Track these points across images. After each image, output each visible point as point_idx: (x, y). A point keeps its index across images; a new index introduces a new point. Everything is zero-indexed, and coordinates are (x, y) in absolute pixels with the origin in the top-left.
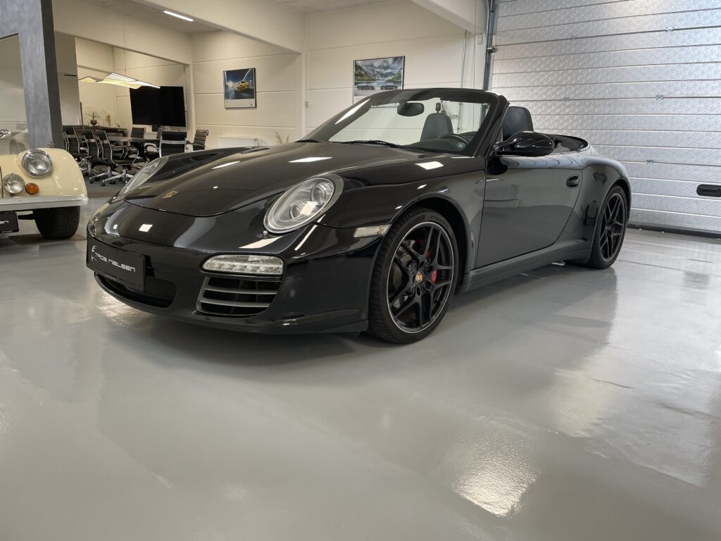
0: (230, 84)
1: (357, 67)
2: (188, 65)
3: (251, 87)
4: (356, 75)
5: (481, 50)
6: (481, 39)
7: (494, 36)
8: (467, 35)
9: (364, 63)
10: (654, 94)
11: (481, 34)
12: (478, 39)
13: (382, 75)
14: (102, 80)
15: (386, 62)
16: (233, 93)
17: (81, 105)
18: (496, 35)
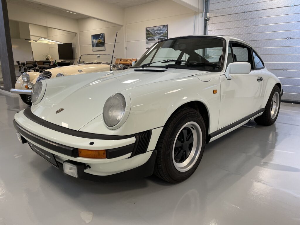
0: (94, 40)
1: (147, 31)
2: (77, 33)
3: (103, 41)
4: (147, 34)
5: (201, 19)
6: (202, 15)
8: (196, 13)
9: (150, 29)
10: (286, 37)
11: (202, 12)
12: (200, 15)
13: (159, 34)
14: (37, 41)
15: (159, 27)
16: (96, 44)
17: (33, 52)
18: (209, 12)
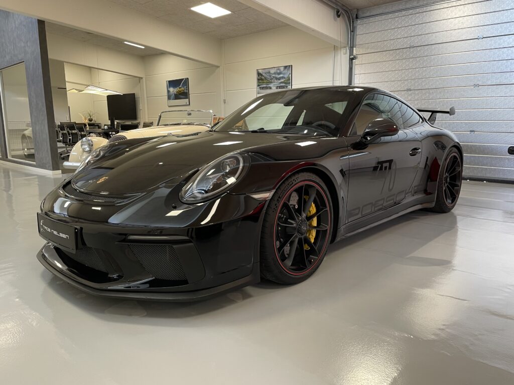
0: (171, 89)
1: (259, 74)
2: (142, 78)
4: (258, 79)
5: (343, 57)
6: (345, 51)
7: (354, 48)
8: (335, 48)
9: (264, 71)
10: (472, 84)
11: (345, 47)
12: (343, 51)
13: (277, 79)
14: (83, 91)
15: (278, 69)
16: (173, 95)
17: (69, 108)
18: (355, 47)
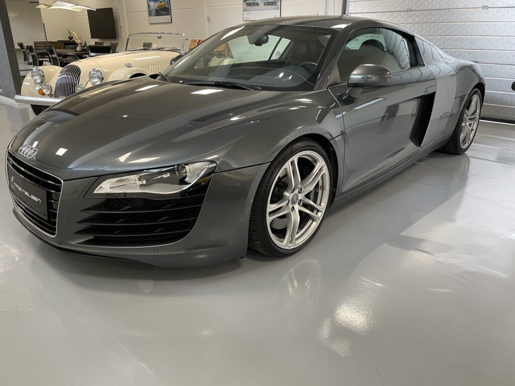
0: (152, 4)
3: (167, 6)
10: (481, 4)
14: (51, 6)
16: (154, 10)
17: (44, 25)
